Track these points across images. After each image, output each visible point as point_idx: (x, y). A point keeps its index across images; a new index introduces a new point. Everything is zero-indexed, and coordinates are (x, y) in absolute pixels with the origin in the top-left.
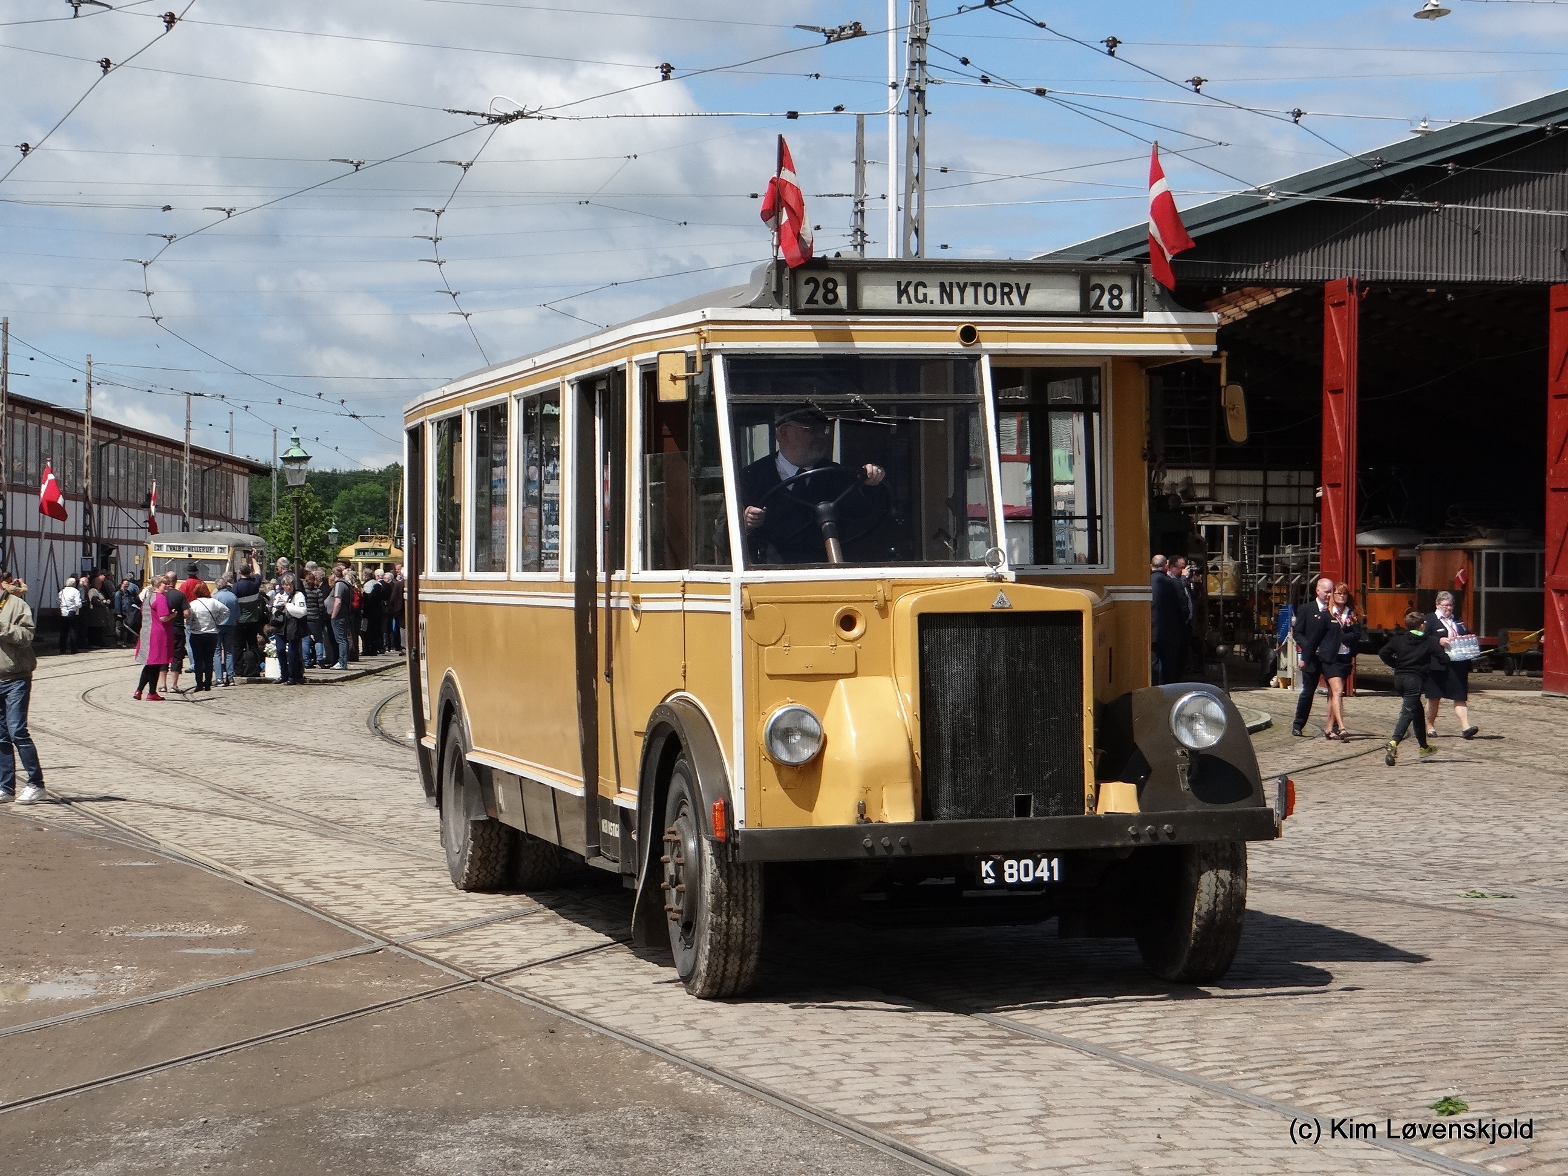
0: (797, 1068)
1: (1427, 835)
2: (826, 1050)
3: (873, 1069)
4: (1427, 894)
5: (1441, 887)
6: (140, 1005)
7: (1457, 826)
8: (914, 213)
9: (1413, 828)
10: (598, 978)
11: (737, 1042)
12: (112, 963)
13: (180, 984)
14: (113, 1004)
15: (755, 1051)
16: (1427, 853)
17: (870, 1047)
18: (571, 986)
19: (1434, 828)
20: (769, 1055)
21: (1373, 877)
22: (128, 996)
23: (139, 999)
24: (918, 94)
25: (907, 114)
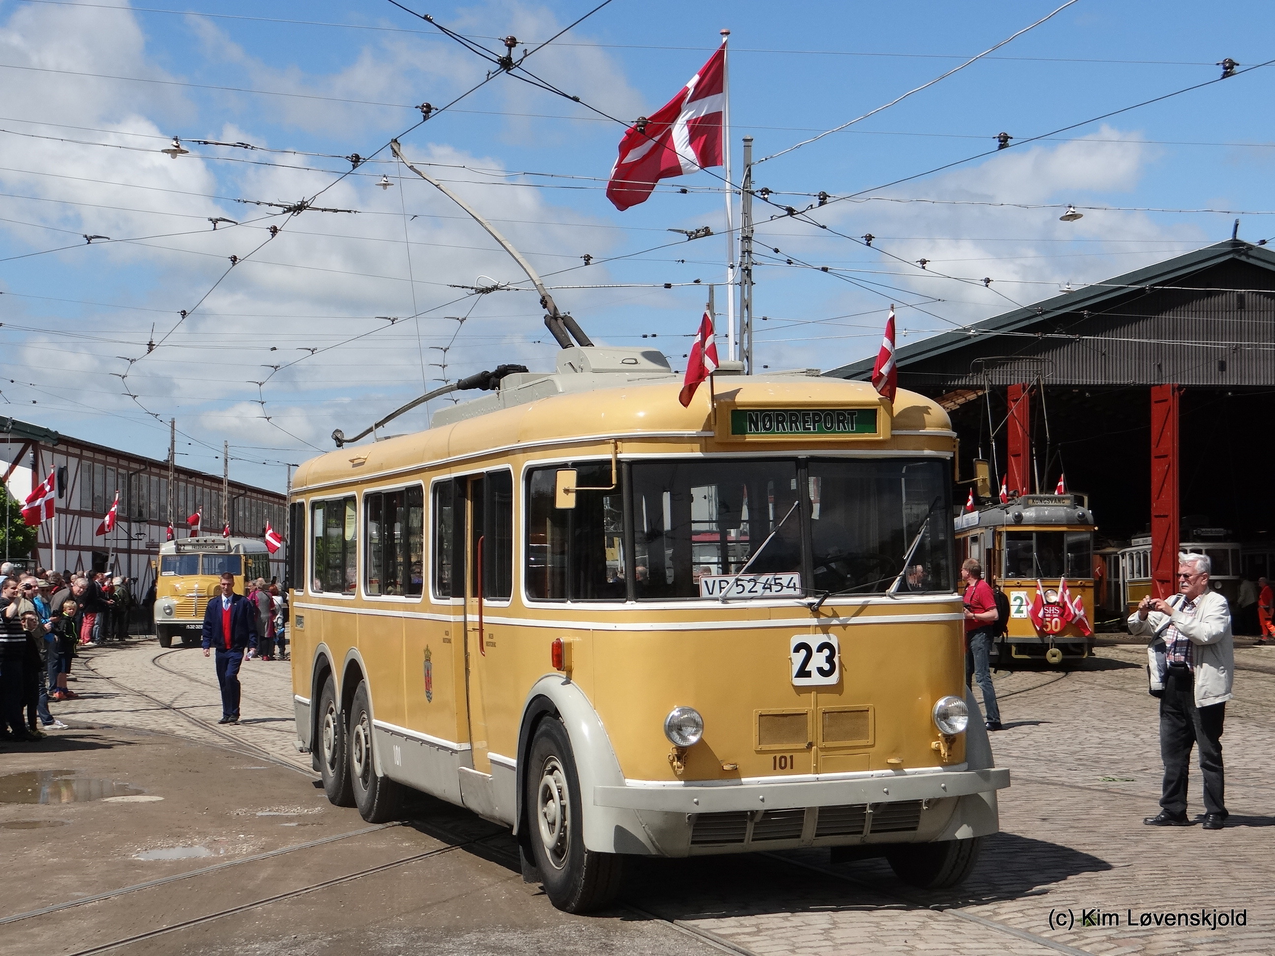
1: (1077, 741)
4: (1078, 779)
5: (1087, 775)
6: (255, 861)
7: (1097, 734)
8: (745, 347)
9: (1069, 736)
12: (238, 833)
13: (281, 847)
14: (238, 860)
16: (1079, 752)
19: (1083, 736)
21: (1043, 768)
22: (248, 854)
23: (254, 857)
24: (747, 272)
25: (740, 284)
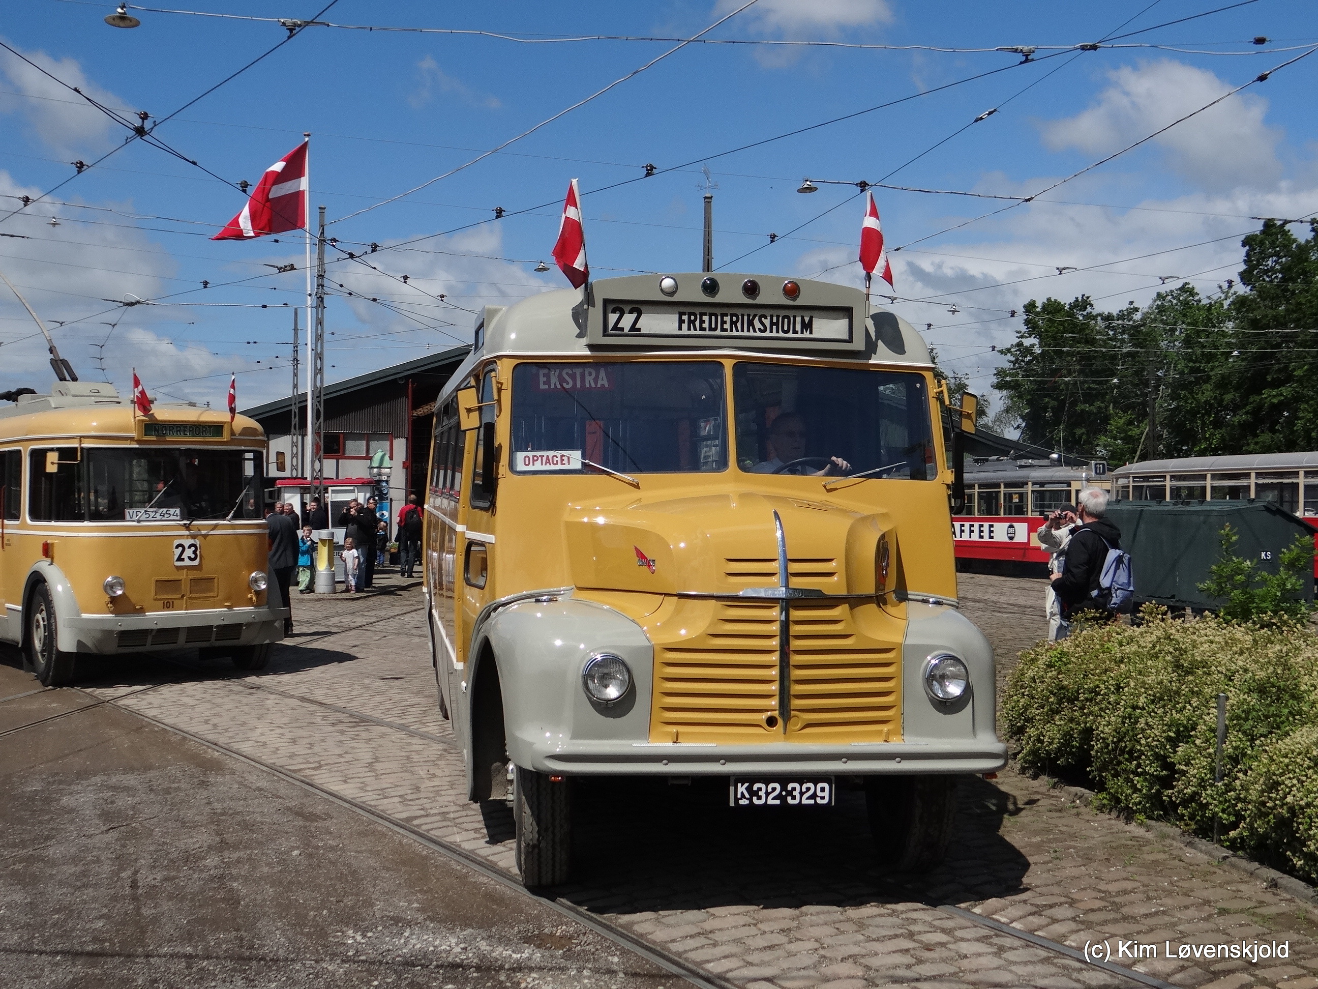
0: (258, 742)
2: (272, 732)
3: (294, 741)
10: (164, 699)
11: (230, 730)
15: (237, 734)
17: (294, 730)
18: (150, 704)
20: (244, 736)
24: (321, 299)
25: (316, 307)
